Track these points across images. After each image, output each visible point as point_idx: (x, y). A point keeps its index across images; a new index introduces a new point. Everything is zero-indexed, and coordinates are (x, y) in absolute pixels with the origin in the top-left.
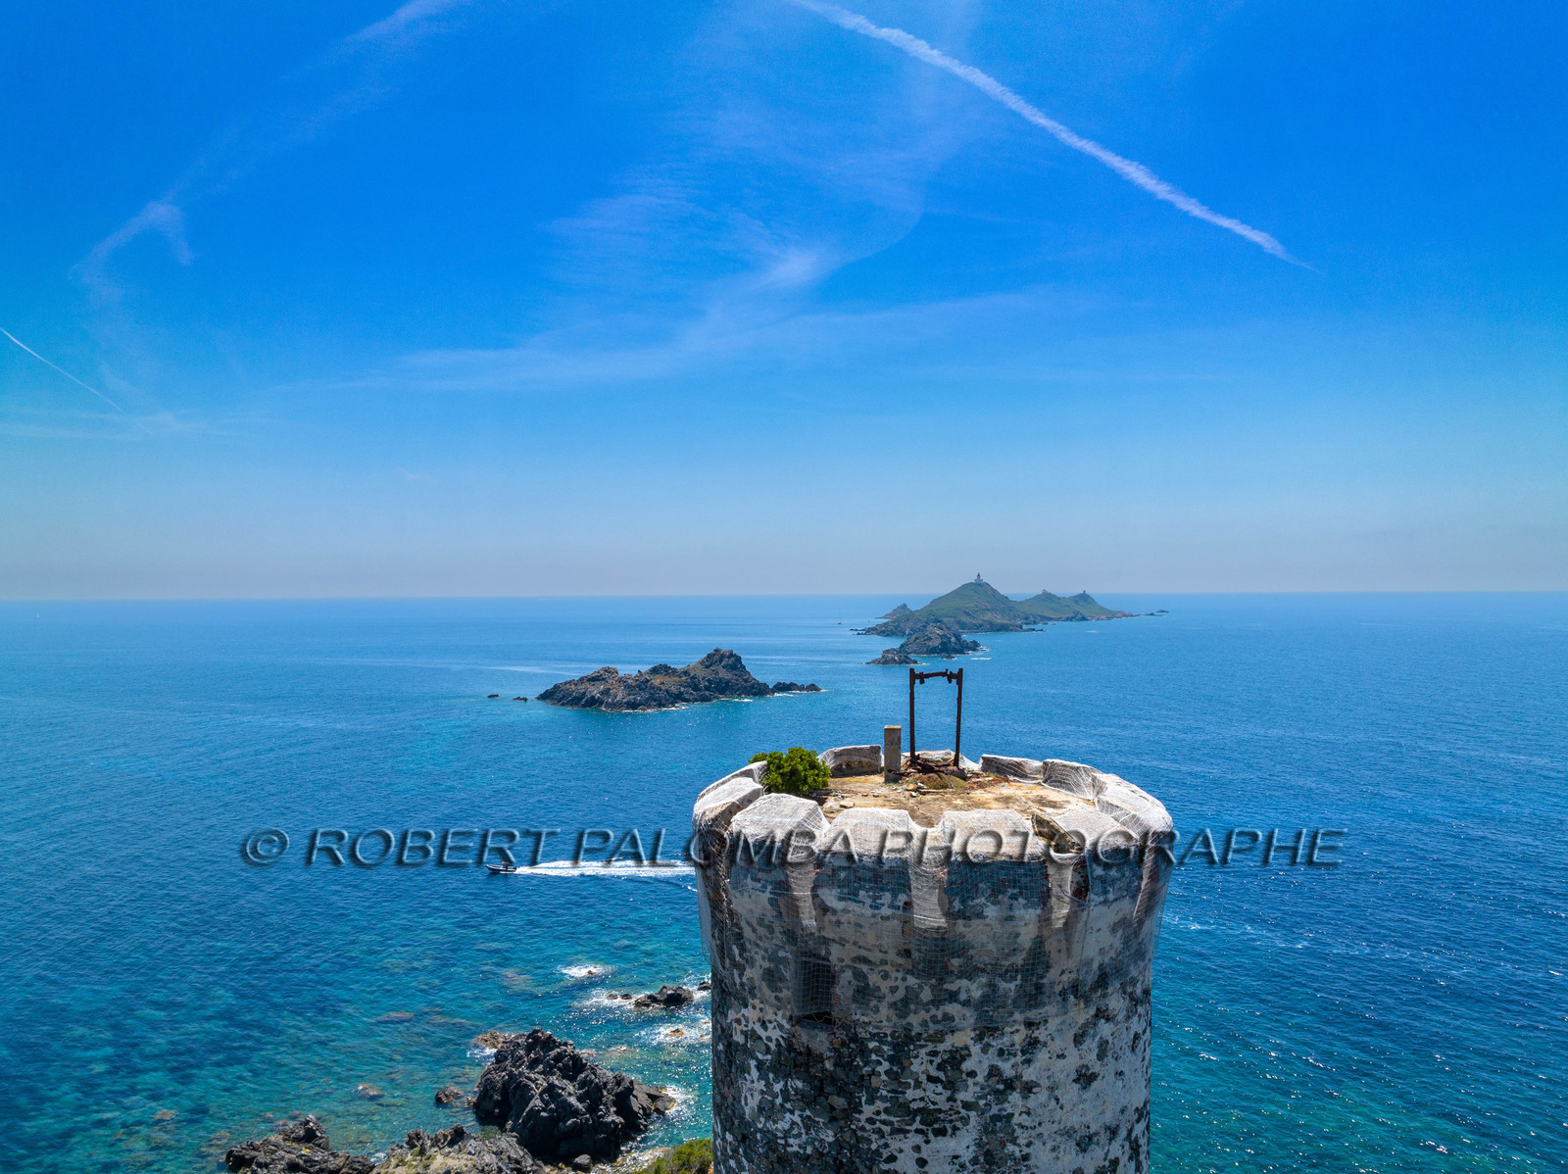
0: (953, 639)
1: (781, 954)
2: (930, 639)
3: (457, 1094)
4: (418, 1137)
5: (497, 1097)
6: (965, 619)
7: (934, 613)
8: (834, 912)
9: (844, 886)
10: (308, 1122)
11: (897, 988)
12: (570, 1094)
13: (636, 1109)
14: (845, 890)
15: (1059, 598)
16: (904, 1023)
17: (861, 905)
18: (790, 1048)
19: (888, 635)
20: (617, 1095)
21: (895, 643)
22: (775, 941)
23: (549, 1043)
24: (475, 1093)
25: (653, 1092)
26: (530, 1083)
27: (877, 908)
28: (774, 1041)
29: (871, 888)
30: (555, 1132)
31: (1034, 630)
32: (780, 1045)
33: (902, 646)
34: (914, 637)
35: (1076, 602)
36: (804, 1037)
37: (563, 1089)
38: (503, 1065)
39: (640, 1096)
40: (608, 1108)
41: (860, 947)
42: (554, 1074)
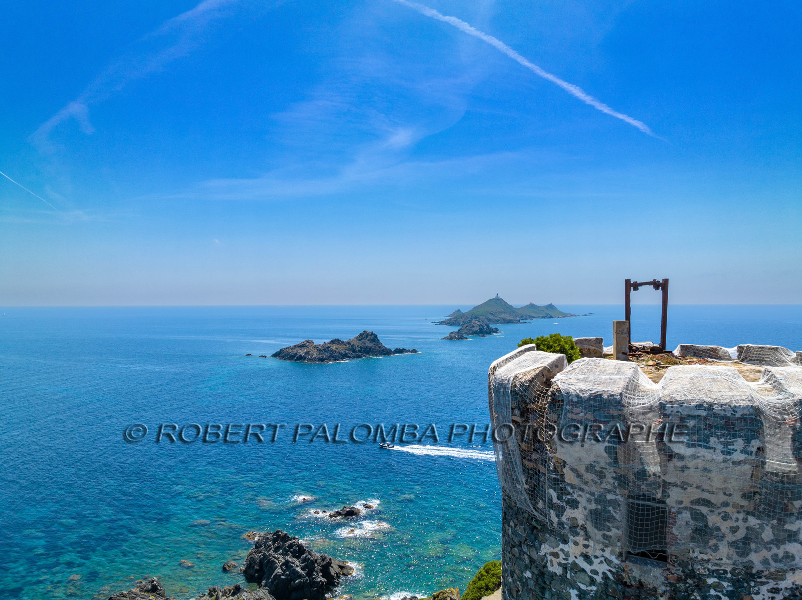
0: (485, 327)
1: (610, 497)
2: (473, 327)
3: (234, 565)
4: (214, 590)
5: (256, 567)
6: (491, 317)
7: (475, 314)
8: (682, 458)
9: (693, 434)
10: (153, 581)
11: (737, 528)
12: (297, 566)
13: (333, 574)
14: (695, 437)
15: (538, 307)
16: (745, 560)
17: (711, 451)
18: (620, 581)
19: (451, 325)
20: (323, 566)
21: (455, 329)
22: (604, 485)
23: (285, 538)
24: (244, 565)
25: (341, 564)
26: (275, 560)
27: (729, 453)
28: (601, 575)
29: (723, 435)
30: (289, 587)
31: (526, 322)
32: (609, 578)
33: (459, 330)
34: (465, 326)
35: (547, 309)
36: (635, 572)
37: (293, 563)
38: (260, 549)
39: (334, 566)
40: (318, 573)
41: (703, 490)
42: (288, 555)
